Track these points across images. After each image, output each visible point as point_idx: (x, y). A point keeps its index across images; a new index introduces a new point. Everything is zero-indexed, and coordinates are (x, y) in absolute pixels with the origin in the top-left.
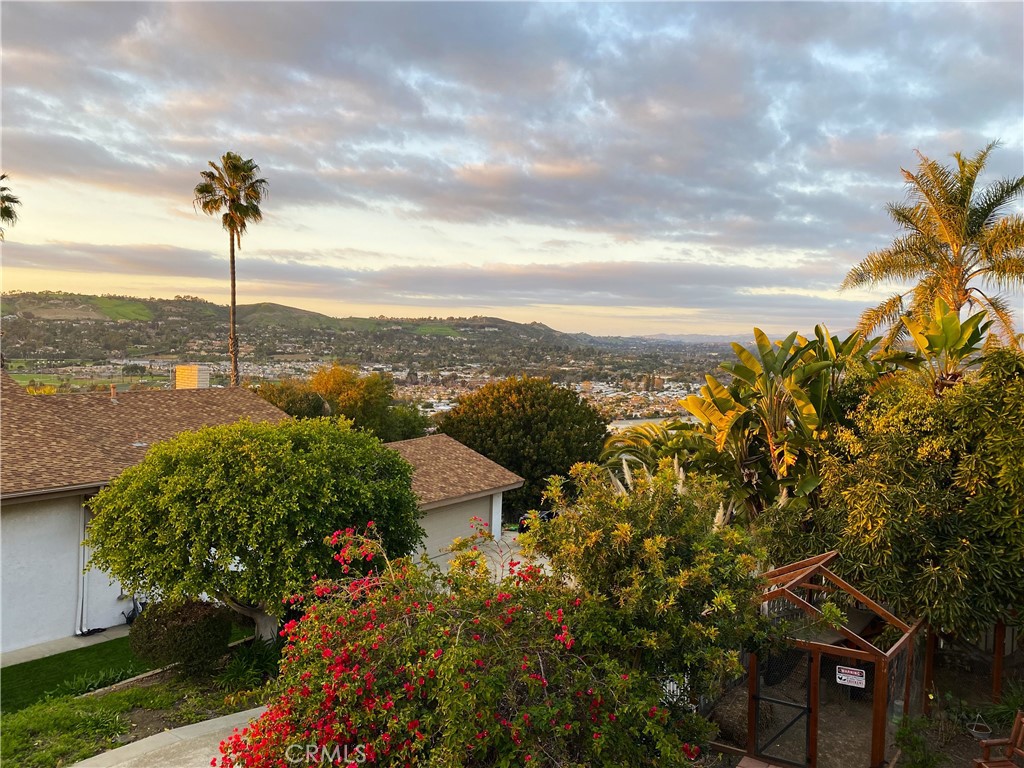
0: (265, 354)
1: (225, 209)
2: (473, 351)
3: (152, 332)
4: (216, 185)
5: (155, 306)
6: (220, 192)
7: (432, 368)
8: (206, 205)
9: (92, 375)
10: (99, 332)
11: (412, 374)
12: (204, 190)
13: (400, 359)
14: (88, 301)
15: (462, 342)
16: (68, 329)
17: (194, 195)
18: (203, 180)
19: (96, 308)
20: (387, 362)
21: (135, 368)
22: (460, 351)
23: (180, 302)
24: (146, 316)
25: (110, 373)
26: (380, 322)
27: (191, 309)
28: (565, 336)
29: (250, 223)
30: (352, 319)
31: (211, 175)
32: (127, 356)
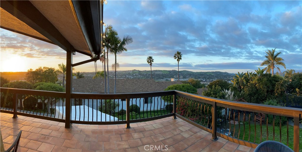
0: (184, 77)
1: (177, 59)
2: (216, 77)
3: (169, 75)
4: (176, 55)
5: (169, 71)
6: (177, 56)
7: (209, 79)
8: (175, 58)
9: (162, 80)
10: (162, 75)
11: (206, 80)
12: (175, 56)
13: (204, 78)
14: (161, 71)
15: (214, 75)
16: (159, 75)
17: (173, 57)
18: (175, 55)
19: (162, 72)
20: (202, 78)
21: (167, 80)
22: (213, 76)
23: (173, 71)
24: (168, 73)
25: (164, 80)
26: (201, 73)
27: (174, 71)
28: (230, 74)
29: (180, 60)
30: (197, 72)
31: (175, 54)
32: (166, 78)
